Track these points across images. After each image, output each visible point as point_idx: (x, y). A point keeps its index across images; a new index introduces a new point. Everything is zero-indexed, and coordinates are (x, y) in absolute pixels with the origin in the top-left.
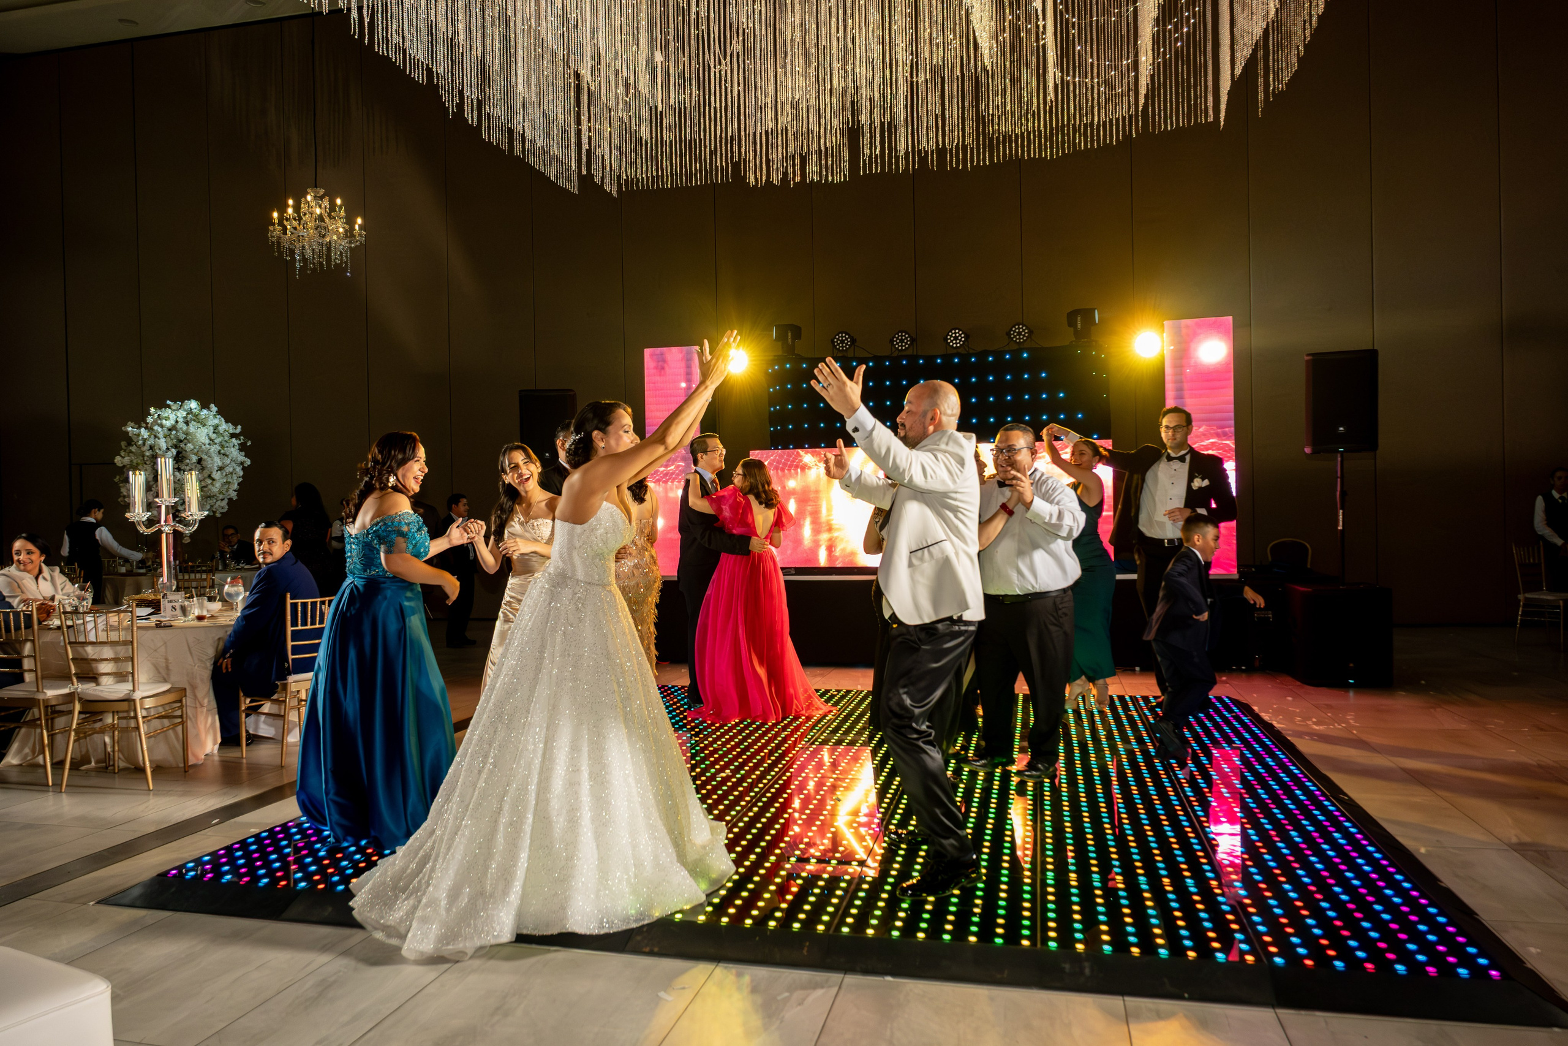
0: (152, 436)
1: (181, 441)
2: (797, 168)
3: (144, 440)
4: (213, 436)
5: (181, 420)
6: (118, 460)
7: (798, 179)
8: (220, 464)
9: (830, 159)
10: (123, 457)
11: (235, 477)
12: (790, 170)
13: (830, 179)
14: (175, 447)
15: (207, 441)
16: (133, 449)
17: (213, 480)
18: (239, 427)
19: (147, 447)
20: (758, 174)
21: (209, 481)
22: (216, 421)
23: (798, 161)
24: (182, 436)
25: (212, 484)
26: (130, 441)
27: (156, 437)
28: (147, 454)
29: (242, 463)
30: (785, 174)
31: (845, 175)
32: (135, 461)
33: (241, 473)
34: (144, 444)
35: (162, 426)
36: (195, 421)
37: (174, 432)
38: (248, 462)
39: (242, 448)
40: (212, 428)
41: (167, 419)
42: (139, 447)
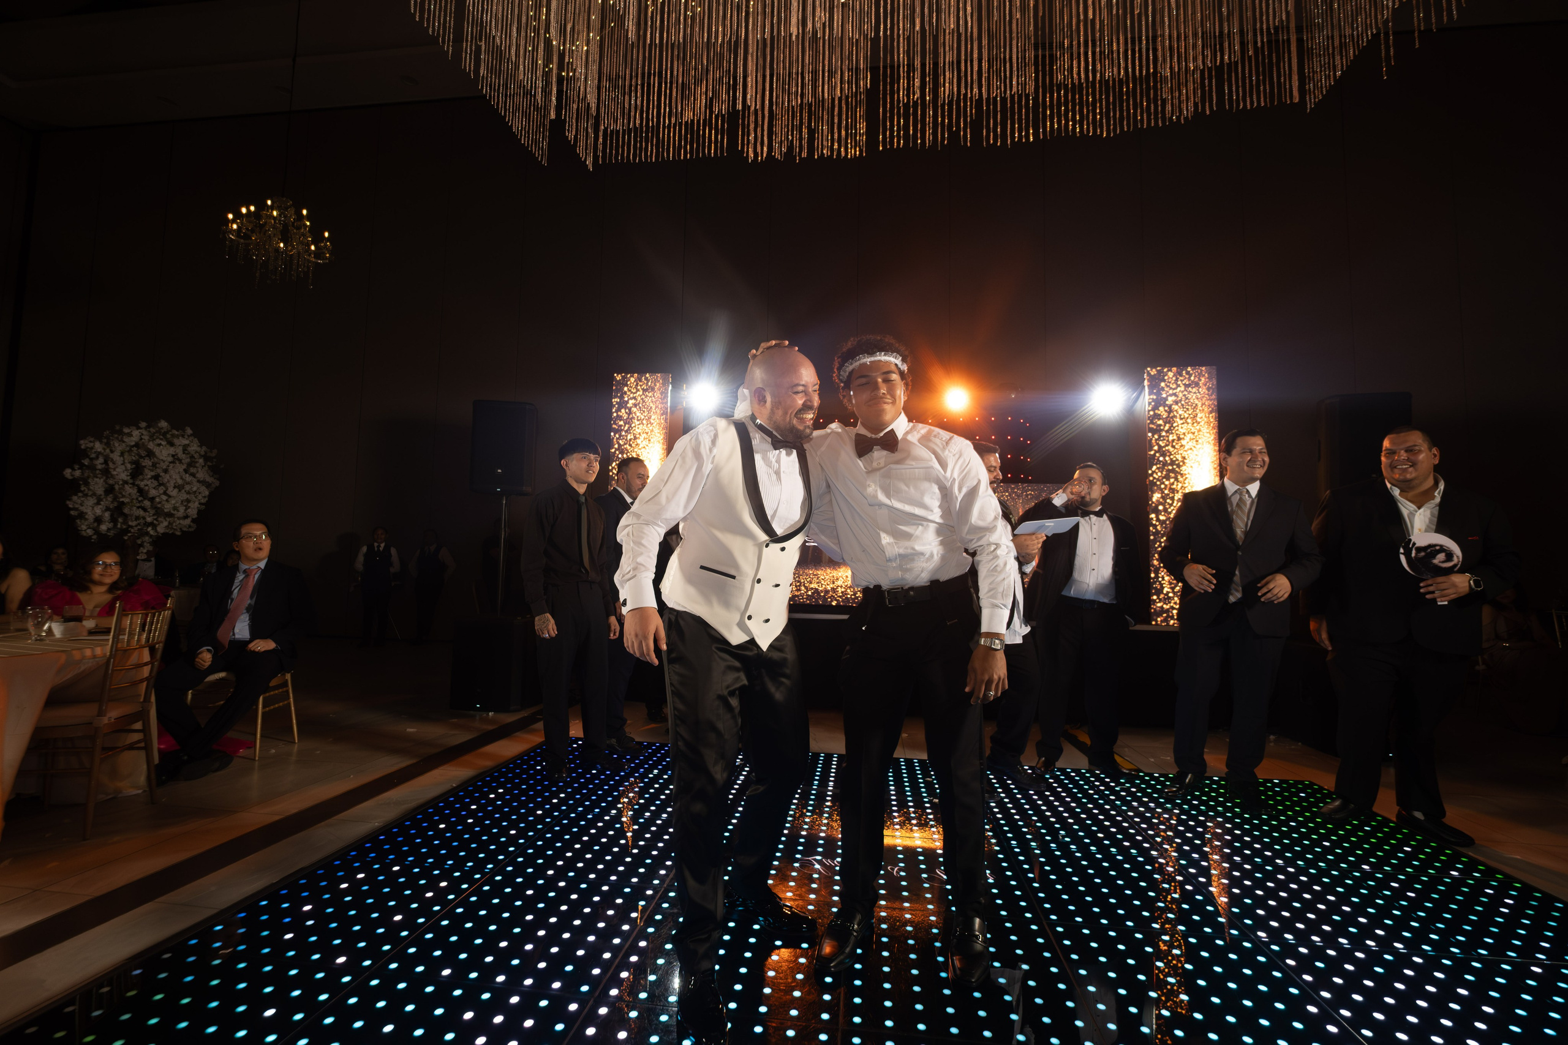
0: (108, 451)
1: (141, 457)
2: (805, 143)
3: (99, 454)
4: (181, 455)
5: (146, 438)
6: (68, 472)
7: (804, 155)
8: (180, 482)
9: (843, 133)
10: (73, 469)
11: (200, 497)
12: (796, 143)
13: (843, 154)
14: (131, 463)
15: (170, 459)
16: (86, 462)
17: (170, 496)
18: (215, 451)
19: (101, 460)
20: (759, 150)
21: (164, 498)
22: (187, 442)
23: (805, 135)
24: (143, 453)
25: (167, 501)
26: (85, 453)
27: (112, 452)
28: (99, 467)
29: (210, 484)
30: (790, 147)
31: (861, 151)
32: (86, 475)
33: (207, 493)
34: (97, 458)
35: (124, 442)
36: (161, 439)
37: (135, 449)
38: (217, 483)
39: (214, 470)
40: (181, 448)
41: (130, 435)
42: (92, 459)
